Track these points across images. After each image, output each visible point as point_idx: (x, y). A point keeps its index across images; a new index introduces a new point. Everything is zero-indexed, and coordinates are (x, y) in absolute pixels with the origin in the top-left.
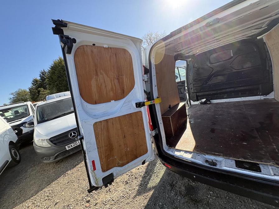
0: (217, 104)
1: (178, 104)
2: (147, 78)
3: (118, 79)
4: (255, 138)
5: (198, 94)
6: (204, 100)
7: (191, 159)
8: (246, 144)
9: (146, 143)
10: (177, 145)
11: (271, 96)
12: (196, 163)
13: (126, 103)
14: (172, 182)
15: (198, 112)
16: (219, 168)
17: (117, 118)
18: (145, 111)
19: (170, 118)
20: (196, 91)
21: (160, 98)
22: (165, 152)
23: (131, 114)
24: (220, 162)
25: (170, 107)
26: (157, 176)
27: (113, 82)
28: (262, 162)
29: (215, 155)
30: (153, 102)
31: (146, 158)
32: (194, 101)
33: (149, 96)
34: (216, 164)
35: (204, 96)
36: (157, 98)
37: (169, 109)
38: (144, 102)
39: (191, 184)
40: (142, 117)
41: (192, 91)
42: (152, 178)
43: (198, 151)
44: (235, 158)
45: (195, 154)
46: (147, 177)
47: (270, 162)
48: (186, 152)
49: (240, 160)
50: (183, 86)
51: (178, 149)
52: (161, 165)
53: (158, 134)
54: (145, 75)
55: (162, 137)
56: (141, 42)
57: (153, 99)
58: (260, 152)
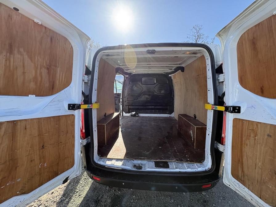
0: (143, 117)
1: (113, 114)
2: (88, 80)
3: (48, 69)
4: (166, 143)
5: (129, 107)
6: (134, 113)
7: (121, 167)
8: (161, 147)
9: (73, 155)
10: (109, 154)
11: (172, 115)
12: (126, 170)
13: (54, 101)
14: (98, 198)
15: (129, 123)
16: (144, 171)
17: (35, 121)
18: (78, 115)
19: (105, 126)
20: (128, 104)
21: (99, 104)
22: (95, 163)
23: (59, 116)
24: (145, 165)
25: (105, 116)
26: (79, 196)
27: (38, 71)
28: (170, 160)
29: (141, 159)
30: (91, 106)
31: (71, 173)
32: (126, 113)
33: (87, 99)
34: (142, 167)
35: (134, 109)
36: (95, 103)
37: (104, 117)
38: (80, 105)
39: (117, 194)
40: (74, 122)
41: (126, 103)
42: (72, 201)
43: (128, 158)
44: (154, 159)
45: (126, 160)
46: (65, 200)
47: (173, 160)
48: (117, 160)
49: (158, 161)
50: (118, 98)
51: (110, 157)
52: (86, 181)
53: (90, 143)
54: (86, 76)
55: (94, 146)
56: (88, 39)
57: (91, 103)
58: (169, 153)
